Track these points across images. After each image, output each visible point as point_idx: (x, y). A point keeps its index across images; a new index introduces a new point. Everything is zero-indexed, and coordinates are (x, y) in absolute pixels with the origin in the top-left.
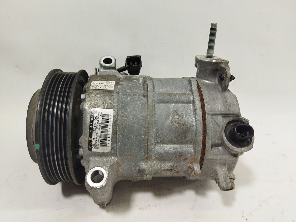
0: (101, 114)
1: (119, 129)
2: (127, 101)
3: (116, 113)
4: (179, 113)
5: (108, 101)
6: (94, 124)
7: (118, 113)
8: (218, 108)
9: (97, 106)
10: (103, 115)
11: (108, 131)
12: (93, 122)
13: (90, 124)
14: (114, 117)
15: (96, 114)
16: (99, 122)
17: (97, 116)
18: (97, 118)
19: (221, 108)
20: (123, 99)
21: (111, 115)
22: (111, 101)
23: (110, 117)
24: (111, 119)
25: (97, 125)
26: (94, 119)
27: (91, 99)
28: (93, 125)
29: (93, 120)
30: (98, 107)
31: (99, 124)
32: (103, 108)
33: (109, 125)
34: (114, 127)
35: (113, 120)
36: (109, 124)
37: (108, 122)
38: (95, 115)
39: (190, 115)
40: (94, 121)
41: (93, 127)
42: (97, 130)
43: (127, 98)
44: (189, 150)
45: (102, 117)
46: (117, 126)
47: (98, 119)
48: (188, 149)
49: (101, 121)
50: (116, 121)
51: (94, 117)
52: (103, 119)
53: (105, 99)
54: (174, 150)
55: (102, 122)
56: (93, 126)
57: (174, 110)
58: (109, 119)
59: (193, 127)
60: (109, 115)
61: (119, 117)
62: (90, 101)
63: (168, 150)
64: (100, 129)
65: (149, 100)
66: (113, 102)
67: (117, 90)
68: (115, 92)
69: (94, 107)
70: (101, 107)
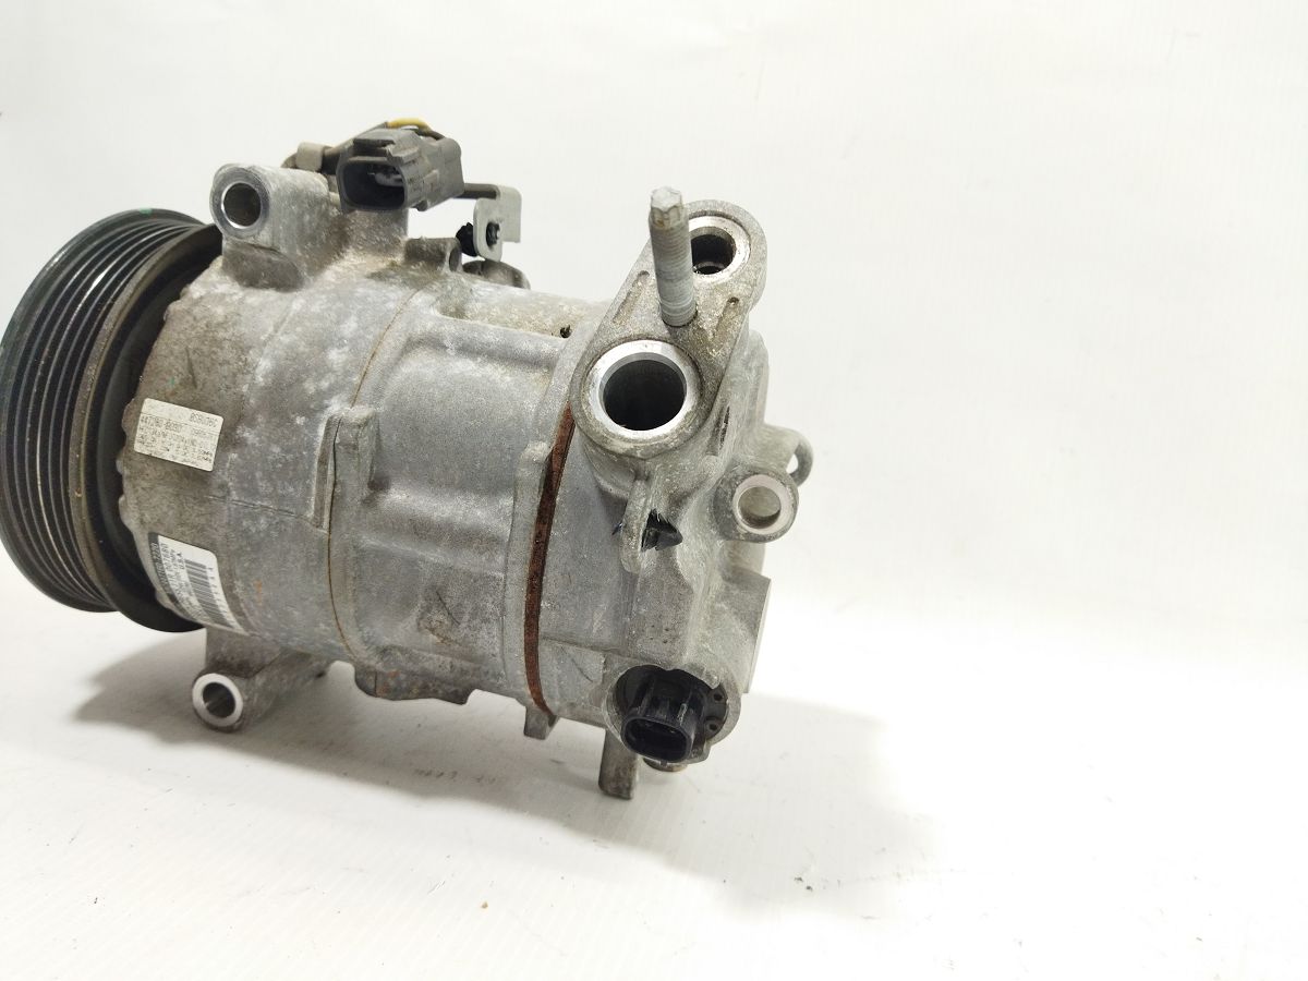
0: (179, 558)
1: (247, 609)
2: (259, 532)
3: (226, 566)
4: (448, 600)
5: (193, 517)
7: (232, 570)
8: (591, 628)
9: (163, 530)
10: (187, 562)
14: (221, 575)
15: (165, 553)
16: (182, 578)
17: (170, 560)
18: (173, 566)
19: (599, 631)
20: (245, 523)
21: (211, 569)
22: (203, 520)
23: (210, 573)
24: (212, 578)
25: (181, 585)
26: (165, 566)
29: (163, 568)
30: (166, 534)
31: (184, 583)
32: (181, 539)
33: (213, 592)
36: (213, 589)
37: (207, 585)
38: (163, 557)
39: (486, 621)
41: (172, 586)
43: (255, 518)
44: (501, 685)
45: (185, 567)
46: (239, 601)
47: (177, 570)
48: (500, 682)
49: (188, 578)
51: (163, 562)
52: (188, 572)
53: (183, 508)
54: (452, 676)
55: (190, 581)
56: (168, 582)
57: (433, 587)
58: (210, 578)
59: (493, 655)
60: (204, 567)
61: (237, 580)
63: (431, 668)
65: (336, 543)
66: (210, 526)
67: (223, 474)
68: (216, 481)
69: (155, 530)
70: (176, 535)
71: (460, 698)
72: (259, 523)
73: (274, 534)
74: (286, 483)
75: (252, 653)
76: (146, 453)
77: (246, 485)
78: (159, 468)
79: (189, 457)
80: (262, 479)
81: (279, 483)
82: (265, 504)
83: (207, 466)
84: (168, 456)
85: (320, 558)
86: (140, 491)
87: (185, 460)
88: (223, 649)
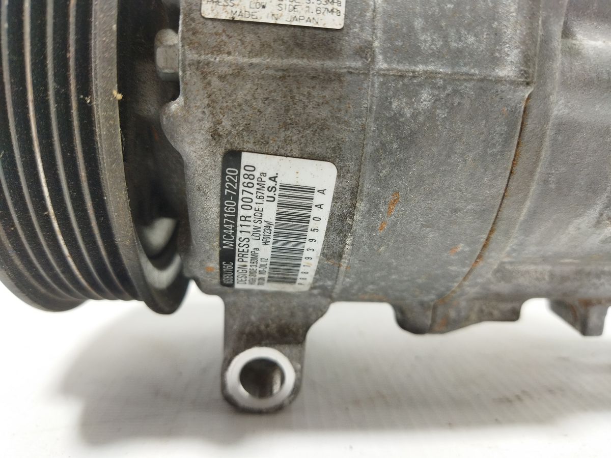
0: (272, 184)
1: (352, 245)
3: (349, 182)
5: (308, 111)
6: (239, 222)
7: (358, 186)
9: (252, 141)
10: (283, 187)
11: (305, 248)
12: (236, 213)
13: (221, 223)
14: (335, 199)
15: (248, 180)
16: (264, 218)
17: (253, 190)
18: (255, 200)
20: (395, 105)
21: (322, 192)
22: (324, 113)
23: (318, 198)
24: (320, 206)
25: (257, 229)
26: (240, 203)
27: (213, 97)
28: (235, 225)
29: (236, 207)
30: (257, 148)
31: (264, 224)
32: (282, 151)
33: (309, 229)
34: (332, 237)
35: (332, 210)
36: (312, 224)
37: (305, 219)
38: (241, 188)
40: (241, 212)
41: (239, 235)
42: (254, 244)
43: (412, 93)
45: (277, 197)
46: (346, 236)
47: (261, 207)
49: (275, 216)
50: (343, 218)
51: (241, 196)
52: (280, 205)
53: (293, 98)
55: (277, 219)
56: (235, 229)
58: (314, 208)
60: (311, 190)
61: (362, 200)
62: (209, 105)
64: (271, 241)
65: (535, 111)
66: (339, 120)
67: (362, 29)
68: (350, 43)
69: (237, 144)
70: (273, 146)
71: (514, 315)
72: (419, 101)
73: (441, 113)
74: (463, 32)
75: (293, 315)
76: (224, 16)
77: (399, 43)
78: (249, 38)
79: (301, 11)
80: (424, 30)
81: (452, 33)
82: (431, 68)
83: (335, 22)
84: (264, 17)
85: (507, 141)
86: (215, 82)
87: (295, 18)
88: (253, 318)
